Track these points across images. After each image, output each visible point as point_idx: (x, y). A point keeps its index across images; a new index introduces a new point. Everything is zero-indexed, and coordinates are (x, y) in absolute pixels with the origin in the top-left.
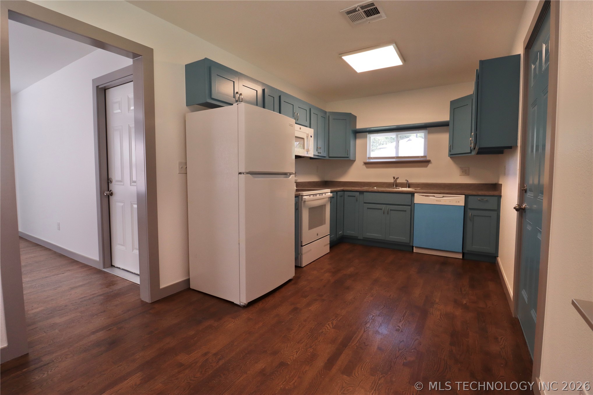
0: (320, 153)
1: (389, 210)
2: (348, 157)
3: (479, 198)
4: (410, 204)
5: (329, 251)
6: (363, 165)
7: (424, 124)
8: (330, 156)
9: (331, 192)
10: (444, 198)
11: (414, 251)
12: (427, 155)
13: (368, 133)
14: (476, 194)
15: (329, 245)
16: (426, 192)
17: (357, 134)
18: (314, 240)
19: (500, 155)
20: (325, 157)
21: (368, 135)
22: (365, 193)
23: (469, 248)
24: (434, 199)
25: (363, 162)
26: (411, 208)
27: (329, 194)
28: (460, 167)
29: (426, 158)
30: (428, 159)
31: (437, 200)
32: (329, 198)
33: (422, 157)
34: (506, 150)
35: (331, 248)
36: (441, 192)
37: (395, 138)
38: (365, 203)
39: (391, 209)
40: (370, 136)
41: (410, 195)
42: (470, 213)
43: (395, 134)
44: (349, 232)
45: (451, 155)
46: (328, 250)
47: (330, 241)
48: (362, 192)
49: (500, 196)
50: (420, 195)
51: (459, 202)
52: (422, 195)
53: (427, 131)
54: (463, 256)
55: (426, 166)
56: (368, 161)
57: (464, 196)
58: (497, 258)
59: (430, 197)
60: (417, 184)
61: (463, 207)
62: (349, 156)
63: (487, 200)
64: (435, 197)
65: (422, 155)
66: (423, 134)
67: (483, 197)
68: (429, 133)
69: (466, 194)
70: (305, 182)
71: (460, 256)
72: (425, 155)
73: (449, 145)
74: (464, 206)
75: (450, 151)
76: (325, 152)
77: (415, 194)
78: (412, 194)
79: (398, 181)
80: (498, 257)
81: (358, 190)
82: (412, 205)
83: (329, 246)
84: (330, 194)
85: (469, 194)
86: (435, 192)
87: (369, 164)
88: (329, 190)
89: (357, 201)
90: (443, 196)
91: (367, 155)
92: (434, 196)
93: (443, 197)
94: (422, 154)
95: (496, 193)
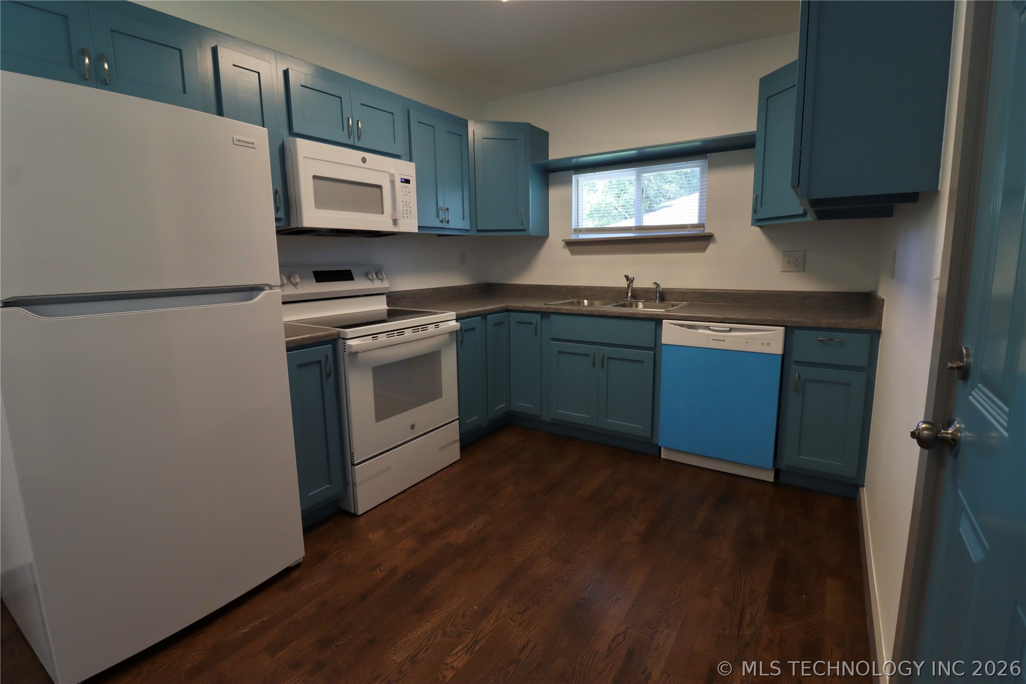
0: (448, 222)
1: (606, 359)
2: (524, 230)
3: (822, 335)
4: (653, 346)
5: (459, 458)
6: (564, 247)
7: (699, 143)
8: (478, 229)
9: (457, 320)
10: (733, 334)
11: (663, 456)
12: (705, 222)
13: (573, 171)
14: (814, 325)
15: (459, 443)
16: (690, 317)
17: (552, 176)
18: (400, 443)
19: (885, 220)
20: (467, 230)
21: (574, 177)
22: (552, 316)
23: (789, 459)
24: (709, 335)
25: (563, 241)
26: (655, 354)
27: (454, 323)
28: (783, 251)
29: (702, 229)
30: (708, 230)
31: (716, 338)
32: (451, 333)
33: (693, 226)
34: (900, 204)
35: (462, 449)
36: (725, 319)
37: (635, 182)
38: (554, 339)
39: (609, 356)
40: (580, 179)
41: (653, 324)
42: (795, 372)
43: (635, 170)
44: (523, 405)
45: (758, 220)
46: (456, 455)
47: (460, 434)
48: (545, 314)
49: (876, 333)
50: (675, 324)
51: (768, 344)
52: (679, 325)
53: (707, 161)
54: (777, 476)
55: (704, 249)
56: (574, 237)
57: (783, 328)
58: (861, 488)
59: (700, 331)
60: (681, 292)
61: (780, 359)
62: (525, 228)
63: (842, 343)
64: (710, 329)
65: (695, 221)
66: (698, 169)
67: (833, 334)
68: (711, 166)
69: (787, 324)
70: (422, 290)
71: (770, 477)
72: (702, 222)
73: (753, 196)
74: (783, 356)
75: (755, 211)
76: (464, 219)
77: (664, 320)
78: (657, 321)
79: (636, 285)
80: (863, 486)
81: (537, 310)
82: (655, 346)
83: (458, 445)
84: (454, 325)
85: (797, 325)
86: (711, 318)
87: (576, 246)
88: (452, 314)
89: (536, 333)
90: (731, 328)
91: (573, 224)
92: (708, 328)
93: (731, 330)
94: (694, 219)
95: (866, 323)
